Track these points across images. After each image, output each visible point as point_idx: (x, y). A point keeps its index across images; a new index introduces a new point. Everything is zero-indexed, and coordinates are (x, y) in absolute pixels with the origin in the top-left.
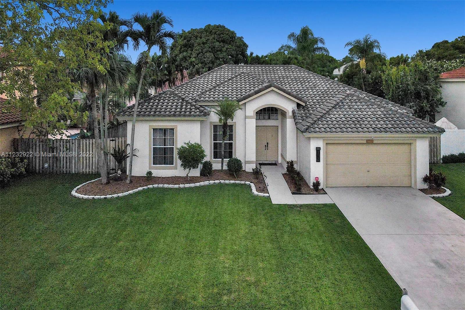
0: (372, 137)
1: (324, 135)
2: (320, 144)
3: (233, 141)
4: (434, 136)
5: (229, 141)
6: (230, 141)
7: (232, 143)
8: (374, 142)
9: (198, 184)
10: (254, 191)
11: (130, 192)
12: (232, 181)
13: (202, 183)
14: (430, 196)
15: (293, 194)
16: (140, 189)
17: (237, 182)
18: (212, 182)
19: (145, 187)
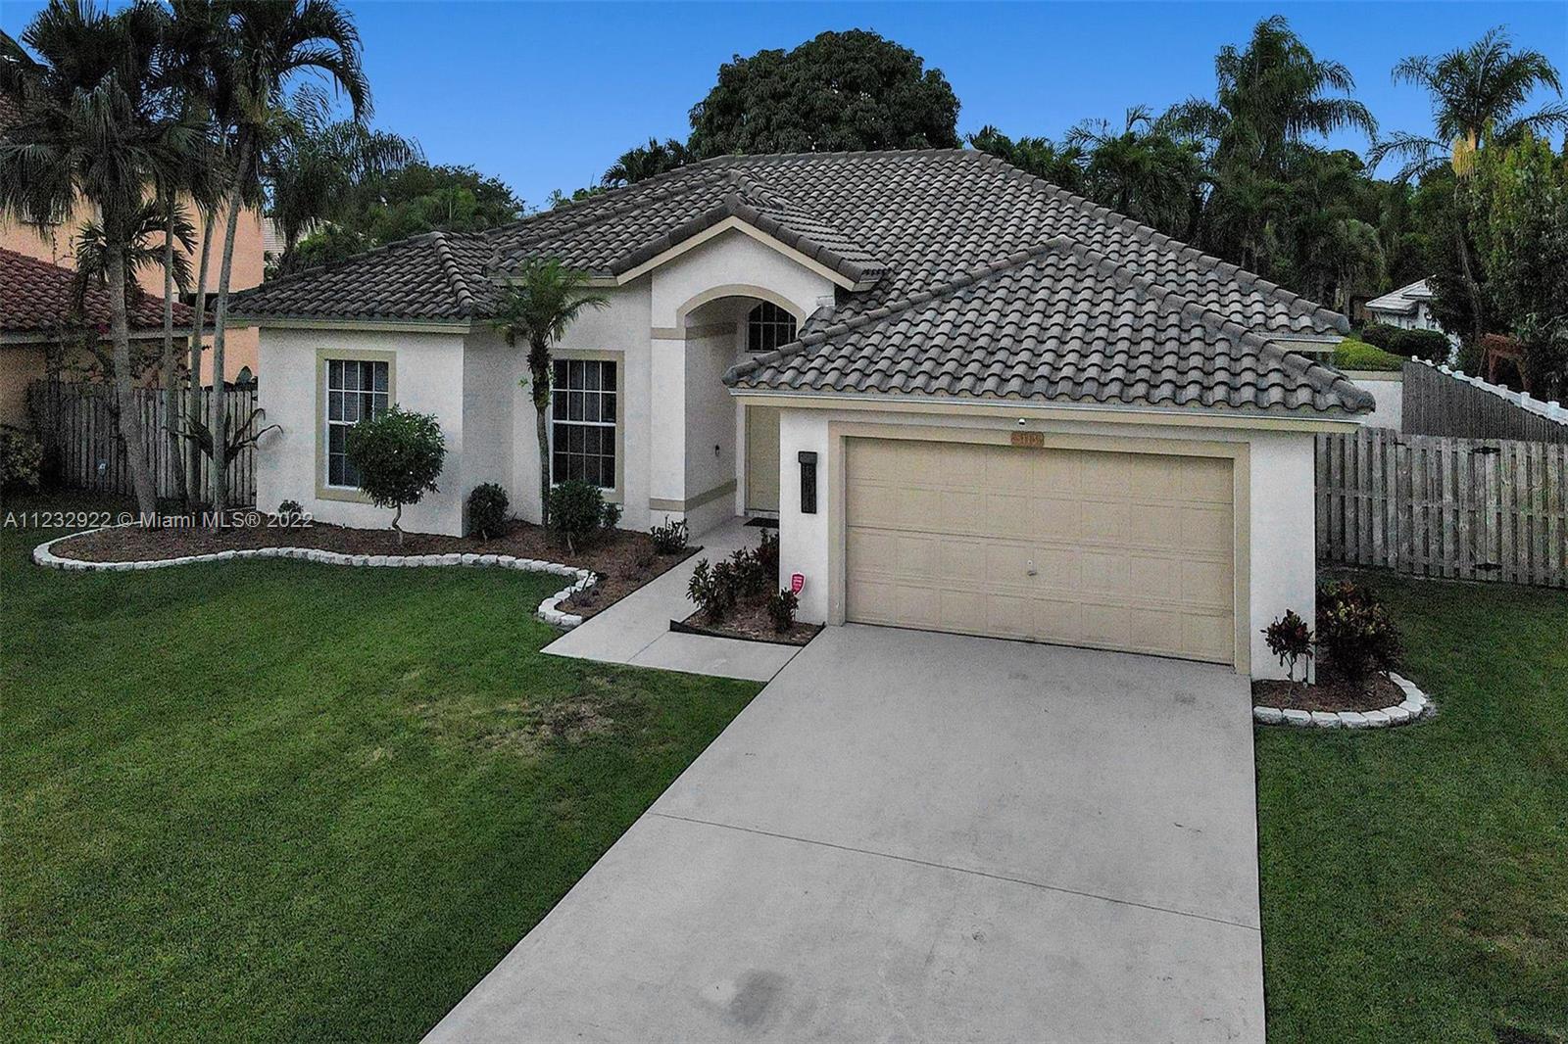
0: (1022, 421)
1: (830, 400)
2: (819, 438)
3: (615, 422)
4: (1338, 429)
5: (603, 421)
6: (607, 421)
7: (614, 428)
8: (1045, 446)
9: (413, 560)
10: (551, 602)
11: (184, 560)
12: (539, 564)
13: (431, 558)
14: (1268, 714)
15: (675, 630)
16: (225, 554)
17: (555, 567)
18: (470, 557)
19: (246, 552)
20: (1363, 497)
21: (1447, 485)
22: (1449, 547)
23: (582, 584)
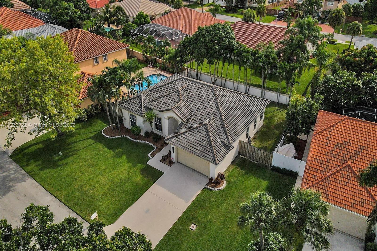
5: (160, 124)
9: (139, 141)
10: (150, 154)
11: (116, 137)
12: (151, 144)
13: (140, 141)
14: (206, 186)
15: (160, 161)
16: (120, 136)
17: (153, 145)
18: (144, 141)
19: (122, 136)
20: (246, 150)
21: (255, 152)
22: (254, 158)
23: (154, 150)
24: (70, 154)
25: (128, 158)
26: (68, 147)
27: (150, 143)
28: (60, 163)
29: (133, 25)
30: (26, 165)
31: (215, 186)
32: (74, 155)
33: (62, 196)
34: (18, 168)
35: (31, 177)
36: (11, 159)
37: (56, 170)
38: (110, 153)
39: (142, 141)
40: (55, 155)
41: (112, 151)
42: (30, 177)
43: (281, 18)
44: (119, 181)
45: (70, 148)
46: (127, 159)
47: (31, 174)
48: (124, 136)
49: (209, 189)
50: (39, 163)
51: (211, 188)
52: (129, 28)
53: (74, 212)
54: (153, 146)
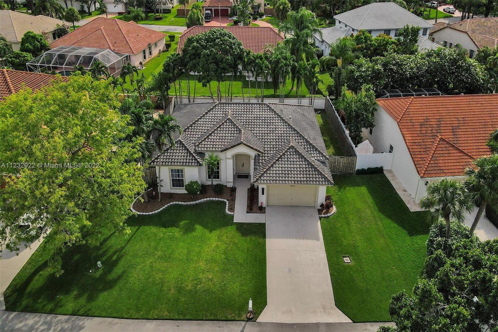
2: (264, 186)
7: (219, 171)
8: (295, 186)
9: (197, 202)
10: (227, 210)
11: (161, 209)
12: (217, 199)
13: (200, 201)
14: (320, 216)
15: (247, 213)
16: (166, 206)
17: (220, 199)
18: (205, 199)
19: (169, 204)
21: (336, 162)
22: (336, 170)
23: (227, 204)
24: (115, 258)
25: (205, 226)
26: (101, 252)
27: (214, 199)
28: (112, 276)
29: (25, 54)
30: (55, 308)
31: (327, 212)
32: (122, 256)
33: (166, 313)
34: (46, 318)
35: (87, 316)
36: (16, 313)
37: (117, 288)
38: (175, 232)
39: (202, 200)
40: (91, 271)
41: (175, 228)
42: (84, 319)
43: (209, 19)
44: (223, 256)
45: (106, 251)
46: (206, 228)
47: (81, 312)
48: (171, 203)
49: (325, 217)
50: (75, 293)
51: (326, 215)
52: (19, 59)
53: (205, 320)
54: (221, 201)
